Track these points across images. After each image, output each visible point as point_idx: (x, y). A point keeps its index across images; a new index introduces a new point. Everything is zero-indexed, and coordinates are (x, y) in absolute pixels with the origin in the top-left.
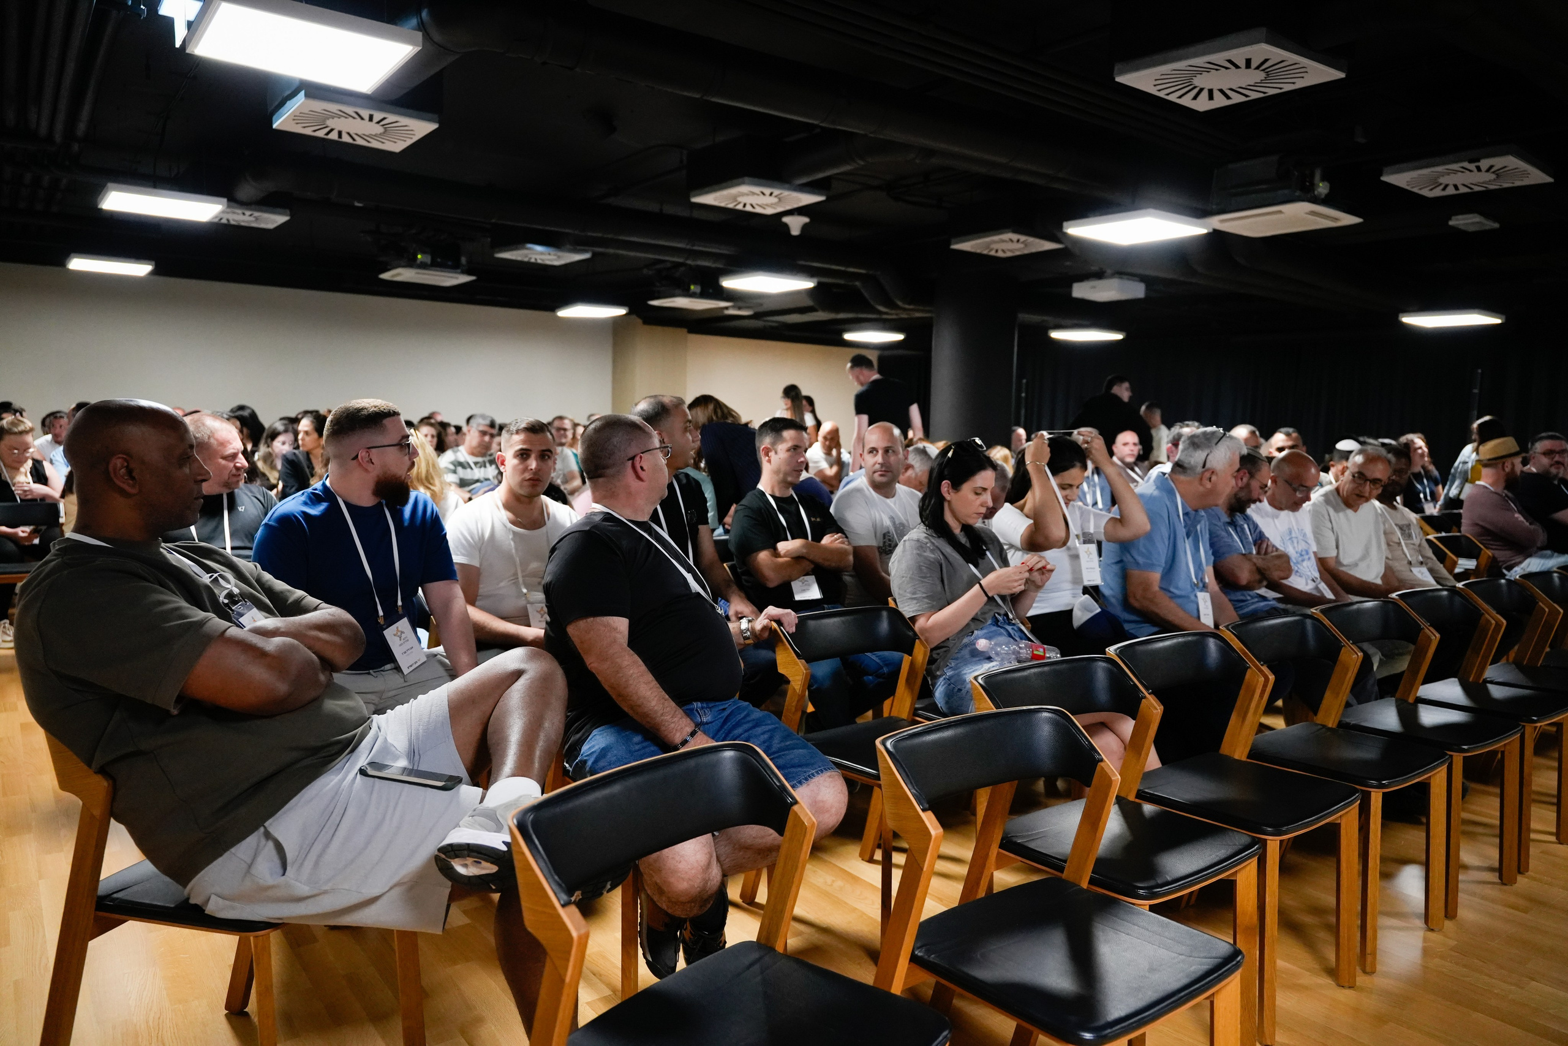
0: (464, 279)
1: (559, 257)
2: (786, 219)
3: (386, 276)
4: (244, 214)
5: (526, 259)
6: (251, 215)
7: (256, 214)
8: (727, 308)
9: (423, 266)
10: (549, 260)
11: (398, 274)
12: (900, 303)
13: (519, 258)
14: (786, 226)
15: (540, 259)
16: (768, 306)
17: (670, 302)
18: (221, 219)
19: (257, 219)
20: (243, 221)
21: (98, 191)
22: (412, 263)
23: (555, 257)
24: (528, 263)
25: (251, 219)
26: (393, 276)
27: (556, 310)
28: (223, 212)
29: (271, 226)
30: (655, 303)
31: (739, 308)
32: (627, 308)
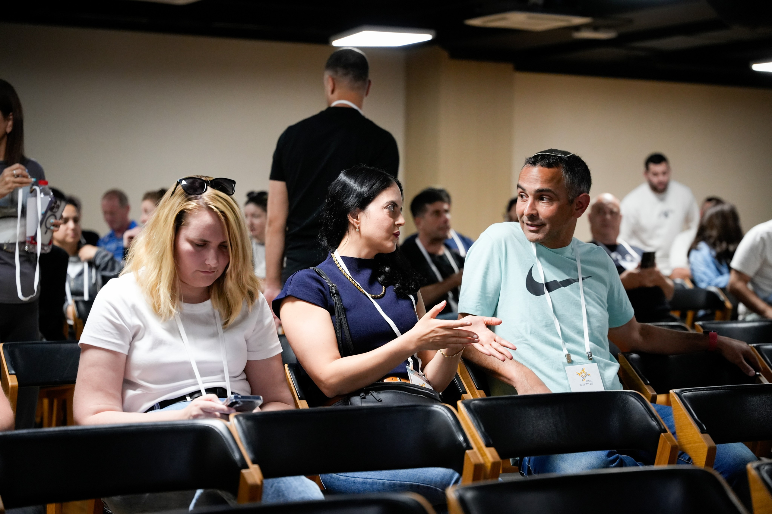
30: (476, 22)
31: (595, 28)
32: (433, 32)
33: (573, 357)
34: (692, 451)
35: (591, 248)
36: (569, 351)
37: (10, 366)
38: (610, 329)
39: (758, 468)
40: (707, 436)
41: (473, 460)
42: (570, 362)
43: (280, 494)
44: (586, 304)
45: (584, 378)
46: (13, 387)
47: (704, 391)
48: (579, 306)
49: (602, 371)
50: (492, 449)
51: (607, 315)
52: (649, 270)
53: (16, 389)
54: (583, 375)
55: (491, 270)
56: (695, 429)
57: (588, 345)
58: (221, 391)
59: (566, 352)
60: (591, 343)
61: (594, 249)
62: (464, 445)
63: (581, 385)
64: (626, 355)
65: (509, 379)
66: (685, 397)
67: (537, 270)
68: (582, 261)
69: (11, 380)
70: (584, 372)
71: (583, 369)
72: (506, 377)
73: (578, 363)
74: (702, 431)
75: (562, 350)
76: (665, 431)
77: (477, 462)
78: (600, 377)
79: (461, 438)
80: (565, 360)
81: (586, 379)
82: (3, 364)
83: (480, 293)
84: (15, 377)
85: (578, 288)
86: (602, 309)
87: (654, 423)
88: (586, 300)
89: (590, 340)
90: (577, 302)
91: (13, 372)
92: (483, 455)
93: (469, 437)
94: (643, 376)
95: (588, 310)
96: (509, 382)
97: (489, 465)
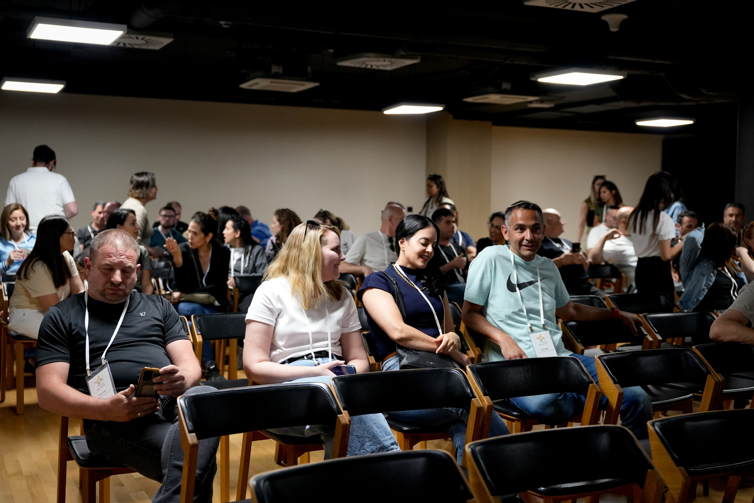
0: (309, 85)
1: (392, 63)
2: (604, 18)
3: (244, 86)
4: (137, 38)
5: (363, 66)
6: (142, 39)
7: (147, 38)
8: (531, 102)
9: (276, 76)
10: (382, 66)
11: (256, 84)
12: (704, 91)
13: (358, 66)
14: (605, 23)
15: (376, 66)
16: (569, 98)
17: (483, 99)
18: (119, 43)
19: (147, 42)
20: (136, 44)
21: (29, 26)
22: (268, 75)
23: (389, 63)
24: (365, 69)
25: (143, 42)
26: (251, 86)
27: (383, 109)
28: (122, 37)
29: (157, 48)
30: (470, 100)
31: (542, 102)
32: (444, 106)
33: (534, 328)
34: (609, 394)
35: (544, 260)
36: (532, 325)
37: (198, 330)
38: (557, 309)
39: (653, 425)
40: (618, 385)
41: (477, 405)
42: (532, 331)
43: (362, 421)
44: (542, 296)
45: (541, 341)
46: (199, 342)
47: (615, 355)
48: (537, 297)
49: (552, 336)
50: (488, 397)
51: (554, 301)
52: (577, 253)
53: (201, 344)
54: (541, 338)
55: (485, 276)
56: (611, 381)
57: (542, 320)
58: (325, 353)
59: (530, 325)
60: (545, 319)
61: (546, 261)
62: (471, 395)
63: (540, 345)
64: (566, 323)
65: (496, 341)
66: (604, 360)
67: (513, 276)
68: (540, 269)
69: (198, 338)
70: (541, 337)
71: (541, 335)
72: (494, 340)
73: (536, 332)
74: (615, 383)
75: (527, 324)
76: (592, 382)
77: (479, 406)
78: (551, 340)
79: (469, 391)
80: (529, 330)
81: (543, 341)
82: (193, 329)
83: (478, 290)
84: (200, 336)
85: (538, 286)
86: (552, 298)
87: (585, 378)
88: (543, 294)
89: (544, 318)
90: (537, 295)
91: (199, 333)
92: (482, 401)
93: (474, 390)
94: (576, 337)
95: (544, 300)
96: (496, 343)
97: (486, 407)
